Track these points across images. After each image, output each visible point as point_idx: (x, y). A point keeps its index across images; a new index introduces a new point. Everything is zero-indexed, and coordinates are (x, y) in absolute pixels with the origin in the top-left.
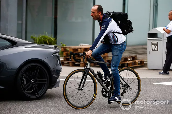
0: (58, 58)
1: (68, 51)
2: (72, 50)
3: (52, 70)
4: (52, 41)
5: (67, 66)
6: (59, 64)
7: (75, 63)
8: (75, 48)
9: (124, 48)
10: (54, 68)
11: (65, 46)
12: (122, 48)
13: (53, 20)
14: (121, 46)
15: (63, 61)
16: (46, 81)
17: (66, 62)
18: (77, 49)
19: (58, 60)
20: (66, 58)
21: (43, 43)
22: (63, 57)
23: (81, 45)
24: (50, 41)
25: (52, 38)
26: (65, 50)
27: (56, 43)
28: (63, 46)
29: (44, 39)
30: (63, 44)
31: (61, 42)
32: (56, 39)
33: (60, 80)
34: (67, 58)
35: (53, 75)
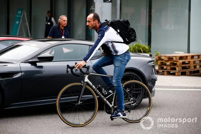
0: (153, 66)
1: (163, 60)
2: (167, 58)
3: (148, 80)
4: (146, 50)
5: (162, 75)
6: (154, 73)
7: (170, 72)
8: (170, 56)
9: (126, 58)
10: (149, 77)
11: (160, 54)
12: (124, 58)
13: (147, 27)
14: (123, 57)
15: (158, 70)
16: (142, 90)
17: (161, 71)
18: (172, 57)
19: (153, 69)
20: (160, 66)
21: (138, 52)
22: (158, 66)
23: (175, 53)
24: (144, 49)
25: (146, 46)
26: (160, 58)
27: (150, 52)
28: (158, 54)
29: (138, 47)
30: (157, 52)
31: (155, 51)
32: (150, 47)
33: (156, 89)
34: (162, 66)
35: (148, 84)
